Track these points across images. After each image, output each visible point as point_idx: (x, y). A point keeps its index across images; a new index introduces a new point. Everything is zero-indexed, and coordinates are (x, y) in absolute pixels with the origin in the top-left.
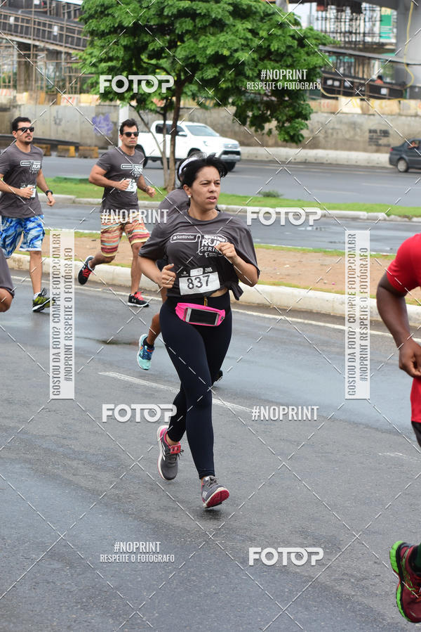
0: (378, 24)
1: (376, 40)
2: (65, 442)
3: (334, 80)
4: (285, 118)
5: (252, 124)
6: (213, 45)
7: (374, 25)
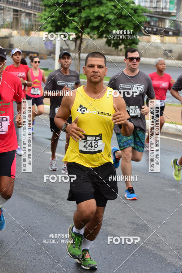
0: (168, 4)
1: (168, 11)
2: (30, 182)
3: (149, 28)
4: (127, 44)
5: (114, 46)
6: (98, 12)
7: (167, 4)
